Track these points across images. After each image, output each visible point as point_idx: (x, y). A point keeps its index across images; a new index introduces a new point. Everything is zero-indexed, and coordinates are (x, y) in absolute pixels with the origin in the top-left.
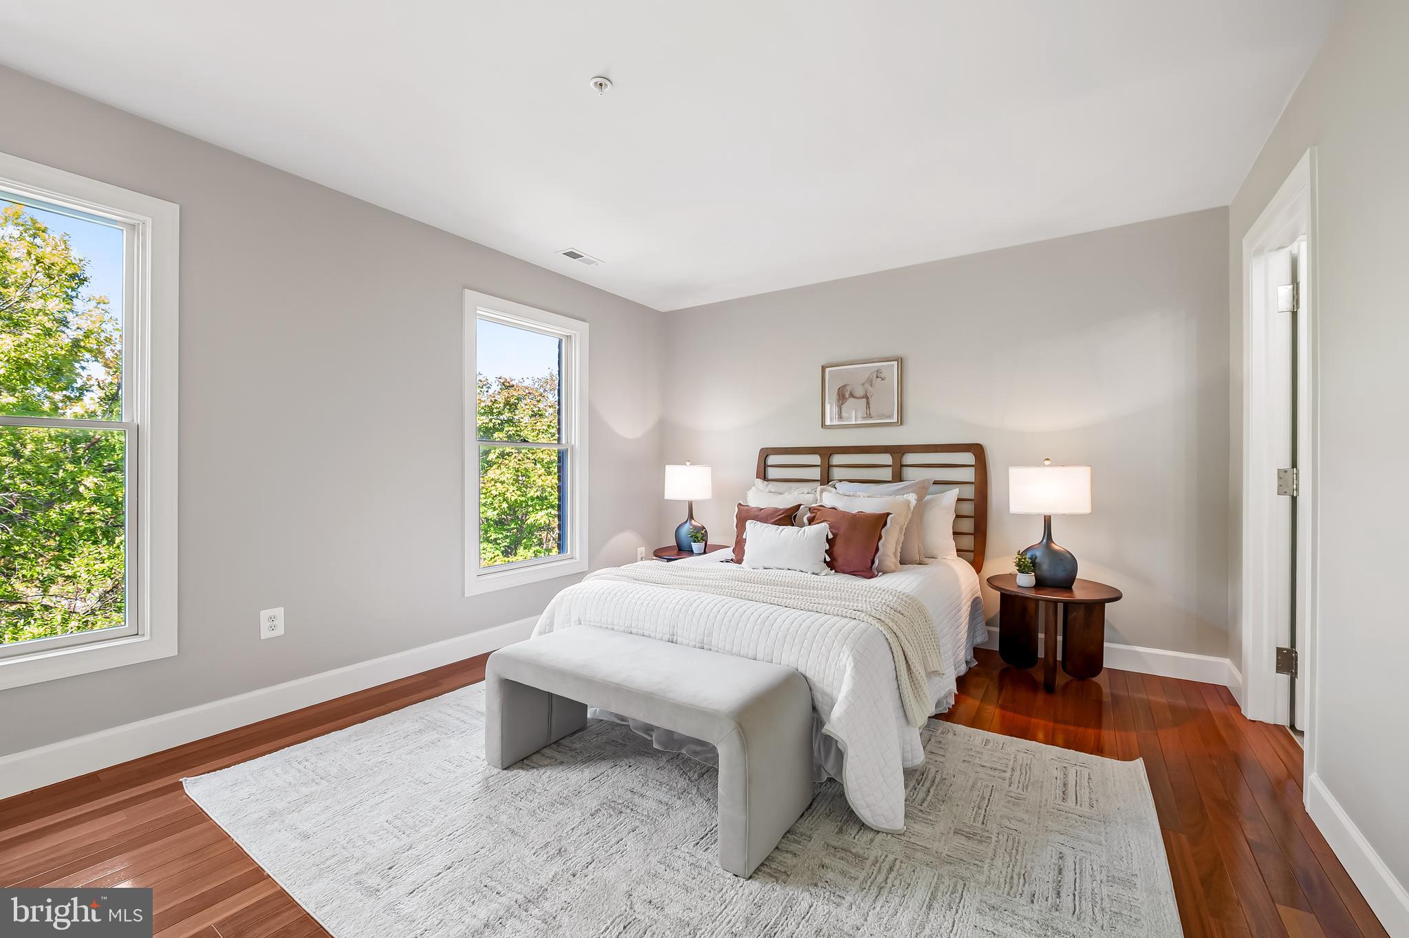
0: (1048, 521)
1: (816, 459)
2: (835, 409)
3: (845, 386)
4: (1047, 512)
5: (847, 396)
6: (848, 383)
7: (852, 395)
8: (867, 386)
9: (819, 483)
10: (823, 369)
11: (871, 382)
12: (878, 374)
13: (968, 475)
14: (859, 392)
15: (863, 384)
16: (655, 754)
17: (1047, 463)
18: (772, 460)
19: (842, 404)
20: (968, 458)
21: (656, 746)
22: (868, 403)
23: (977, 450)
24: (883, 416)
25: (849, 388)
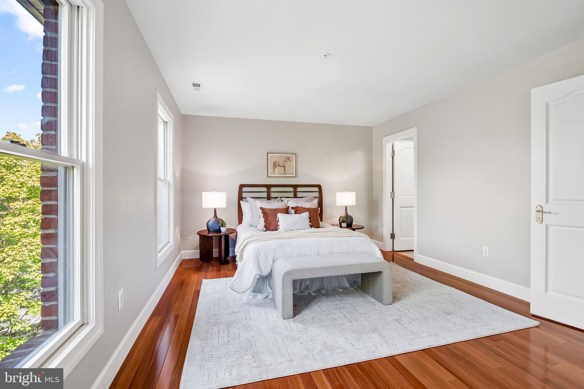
0: (346, 208)
1: (265, 189)
2: (272, 170)
3: (276, 162)
4: (346, 205)
5: (277, 166)
6: (277, 161)
7: (279, 165)
8: (284, 162)
9: (266, 199)
10: (268, 154)
11: (286, 161)
12: (288, 158)
13: (317, 195)
14: (282, 164)
15: (283, 162)
16: (315, 297)
17: (345, 191)
18: (245, 189)
19: (275, 168)
20: (317, 189)
21: (314, 294)
22: (285, 169)
23: (319, 187)
24: (289, 174)
25: (278, 163)
